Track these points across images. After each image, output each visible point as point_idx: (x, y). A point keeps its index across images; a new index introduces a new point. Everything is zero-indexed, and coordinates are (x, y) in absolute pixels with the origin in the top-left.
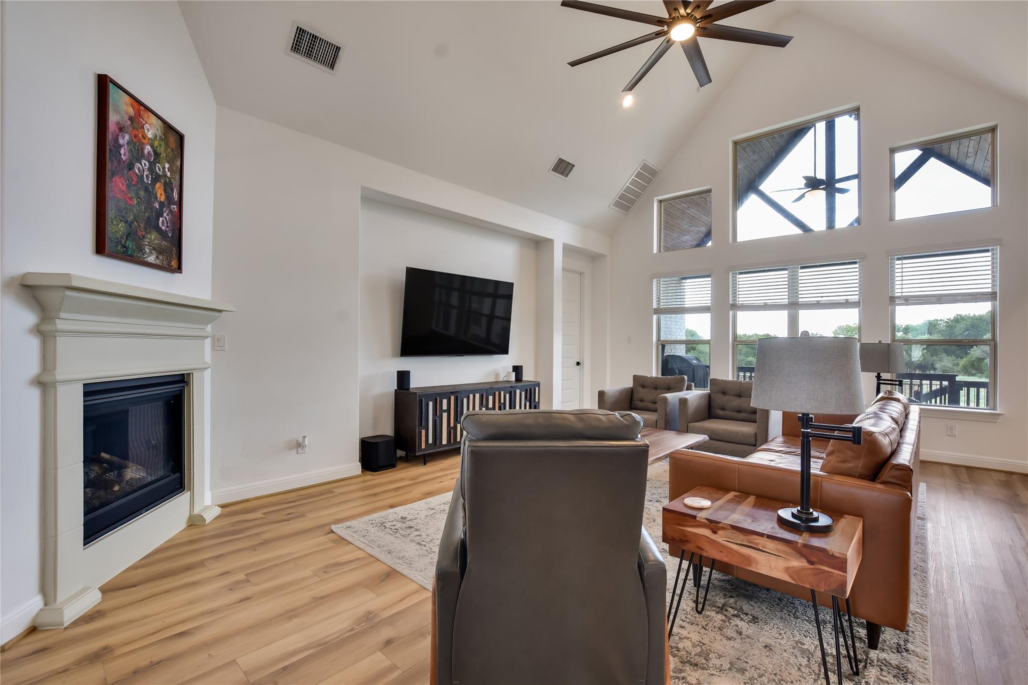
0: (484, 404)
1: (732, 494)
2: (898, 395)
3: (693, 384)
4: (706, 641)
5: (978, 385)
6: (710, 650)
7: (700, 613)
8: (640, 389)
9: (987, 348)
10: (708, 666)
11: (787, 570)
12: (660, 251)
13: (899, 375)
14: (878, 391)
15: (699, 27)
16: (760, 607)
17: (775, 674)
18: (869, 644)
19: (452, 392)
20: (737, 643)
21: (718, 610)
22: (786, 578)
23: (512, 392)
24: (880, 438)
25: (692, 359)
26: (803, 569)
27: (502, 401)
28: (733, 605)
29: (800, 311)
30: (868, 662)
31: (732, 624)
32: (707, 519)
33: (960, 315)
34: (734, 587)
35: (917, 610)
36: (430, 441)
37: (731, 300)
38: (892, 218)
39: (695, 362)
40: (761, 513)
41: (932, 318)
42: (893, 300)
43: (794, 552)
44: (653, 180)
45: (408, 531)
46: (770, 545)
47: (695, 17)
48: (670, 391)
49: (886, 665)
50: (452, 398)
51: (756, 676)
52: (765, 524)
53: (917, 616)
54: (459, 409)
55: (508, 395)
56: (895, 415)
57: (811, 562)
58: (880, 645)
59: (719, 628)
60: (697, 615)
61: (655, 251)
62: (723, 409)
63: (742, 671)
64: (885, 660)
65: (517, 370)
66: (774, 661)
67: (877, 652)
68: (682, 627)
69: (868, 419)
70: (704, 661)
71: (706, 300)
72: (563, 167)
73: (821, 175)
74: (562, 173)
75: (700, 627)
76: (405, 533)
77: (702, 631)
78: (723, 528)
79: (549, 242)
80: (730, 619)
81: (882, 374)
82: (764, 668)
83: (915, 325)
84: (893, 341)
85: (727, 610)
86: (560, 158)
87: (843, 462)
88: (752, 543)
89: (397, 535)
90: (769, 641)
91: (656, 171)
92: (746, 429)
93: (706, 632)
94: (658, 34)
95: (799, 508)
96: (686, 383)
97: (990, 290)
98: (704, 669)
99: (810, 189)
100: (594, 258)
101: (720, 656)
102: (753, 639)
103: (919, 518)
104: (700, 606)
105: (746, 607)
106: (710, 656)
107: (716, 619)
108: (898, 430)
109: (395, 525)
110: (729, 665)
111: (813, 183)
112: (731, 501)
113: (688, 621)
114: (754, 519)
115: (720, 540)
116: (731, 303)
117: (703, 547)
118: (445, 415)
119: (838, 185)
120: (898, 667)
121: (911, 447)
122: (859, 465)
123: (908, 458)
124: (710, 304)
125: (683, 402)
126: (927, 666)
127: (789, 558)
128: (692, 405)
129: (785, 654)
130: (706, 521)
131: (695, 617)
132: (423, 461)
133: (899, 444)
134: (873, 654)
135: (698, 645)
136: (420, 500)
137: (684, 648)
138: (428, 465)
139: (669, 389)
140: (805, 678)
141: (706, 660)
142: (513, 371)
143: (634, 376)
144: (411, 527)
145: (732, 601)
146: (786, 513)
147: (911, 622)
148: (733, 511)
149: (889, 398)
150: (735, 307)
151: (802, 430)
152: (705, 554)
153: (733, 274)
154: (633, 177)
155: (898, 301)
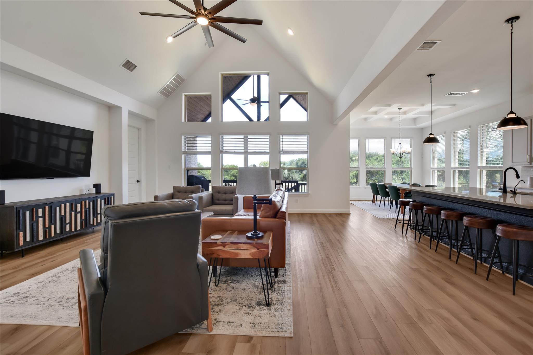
0: (73, 210)
1: (229, 232)
2: (281, 188)
3: (204, 189)
4: (221, 295)
5: (304, 184)
6: (223, 298)
7: (216, 286)
8: (178, 193)
10: (223, 303)
11: (251, 254)
12: (186, 122)
13: (282, 181)
14: (276, 188)
15: (210, 21)
16: (239, 277)
17: (247, 297)
18: (275, 277)
19: (46, 204)
20: (233, 292)
21: (224, 283)
22: (250, 257)
23: (95, 200)
24: (277, 203)
25: (201, 177)
26: (256, 252)
27: (87, 207)
28: (230, 279)
29: (248, 155)
30: (275, 282)
31: (230, 286)
32: (221, 242)
33: (300, 158)
34: (229, 273)
35: (288, 262)
36: (28, 239)
37: (220, 149)
38: (280, 121)
39: (203, 179)
40: (241, 236)
41: (292, 159)
42: (280, 152)
43: (253, 247)
44: (182, 83)
45: (25, 300)
46: (245, 246)
47: (209, 17)
48: (193, 193)
49: (280, 282)
50: (47, 208)
51: (241, 300)
52: (243, 239)
53: (288, 264)
54: (53, 215)
55: (91, 203)
56: (281, 195)
57: (258, 249)
58: (278, 276)
59: (225, 289)
60: (216, 287)
61: (183, 120)
62: (218, 200)
63: (236, 300)
64: (280, 280)
65: (97, 187)
66: (246, 293)
67: (277, 279)
68: (211, 293)
69: (273, 197)
70: (221, 302)
71: (209, 149)
72: (129, 66)
74: (129, 69)
75: (218, 291)
76: (22, 302)
77: (219, 292)
78: (228, 244)
79: (119, 109)
80: (229, 284)
81: (277, 181)
82: (243, 297)
83: (287, 162)
84: (280, 168)
85: (227, 282)
86: (128, 60)
87: (266, 213)
88: (238, 247)
89: (15, 304)
90: (244, 287)
91: (184, 79)
92: (228, 208)
93: (220, 292)
94: (191, 17)
95: (253, 231)
96: (201, 189)
97: (306, 150)
98: (221, 305)
99: (251, 102)
100: (148, 121)
101: (227, 298)
102: (238, 288)
103: (288, 233)
104: (217, 284)
105: (234, 278)
106: (223, 300)
107: (223, 286)
108: (282, 200)
109: (10, 300)
110: (231, 300)
111: (253, 100)
112: (229, 234)
113: (213, 290)
114: (238, 239)
115: (227, 249)
116: (220, 150)
117: (220, 254)
118: (41, 220)
120: (283, 281)
121: (286, 205)
122: (271, 213)
123: (285, 209)
124: (211, 150)
125: (201, 198)
126: (290, 278)
127: (250, 249)
128: (205, 199)
129: (250, 289)
130: (221, 243)
131: (215, 288)
132: (21, 254)
133: (282, 205)
134: (276, 280)
135: (218, 298)
136: (27, 280)
137: (212, 301)
138: (25, 257)
139: (193, 192)
140: (256, 295)
141: (222, 302)
142: (94, 187)
143: (174, 187)
144: (27, 297)
145: (229, 278)
146: (249, 234)
147: (286, 266)
148: (230, 238)
149: (279, 190)
150: (222, 152)
151: (254, 202)
152: (221, 257)
153: (221, 136)
154: (171, 80)
155: (281, 153)
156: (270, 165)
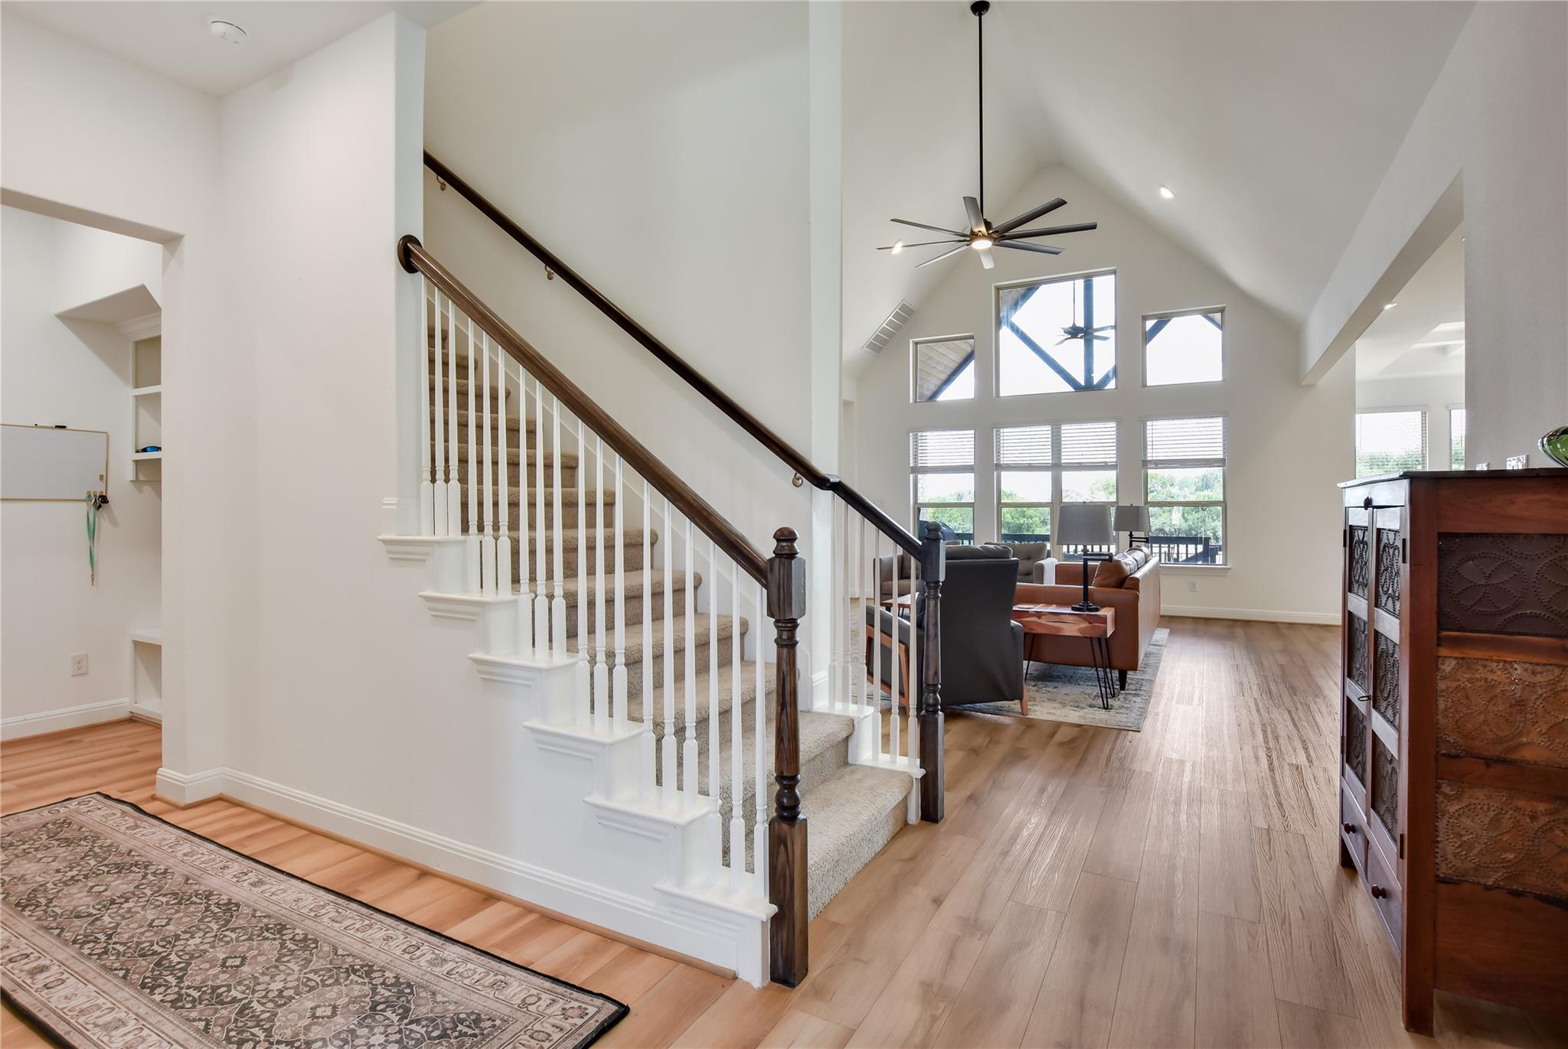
2: (1144, 548)
9: (1220, 508)
10: (1036, 701)
11: (1080, 630)
12: (916, 402)
14: (1130, 547)
16: (1057, 683)
17: (1072, 700)
18: (1120, 684)
20: (1049, 694)
21: (1033, 686)
22: (1079, 634)
24: (1128, 568)
26: (1087, 627)
29: (1063, 473)
30: (1120, 693)
32: (1035, 611)
37: (995, 460)
38: (1144, 385)
40: (1062, 608)
42: (1146, 463)
43: (1083, 621)
44: (910, 321)
46: (1070, 618)
51: (1063, 701)
57: (1090, 623)
58: (1125, 685)
59: (1037, 691)
61: (911, 401)
63: (1055, 700)
64: (1129, 693)
66: (1071, 697)
67: (1124, 691)
71: (969, 460)
73: (1081, 323)
78: (1044, 616)
81: (1133, 533)
82: (1066, 699)
84: (1146, 504)
87: (1104, 579)
88: (1060, 621)
90: (1066, 692)
91: (914, 313)
95: (1083, 602)
97: (1221, 457)
99: (1071, 337)
102: (1057, 693)
107: (1033, 689)
108: (1137, 565)
111: (1074, 332)
112: (1044, 606)
115: (1044, 622)
116: (995, 463)
119: (1095, 334)
120: (1135, 694)
122: (1113, 580)
123: (1142, 577)
124: (973, 464)
127: (1079, 624)
129: (1076, 695)
130: (1034, 613)
133: (1136, 572)
140: (1087, 700)
146: (1076, 606)
148: (1047, 609)
150: (999, 467)
152: (1034, 632)
153: (997, 431)
154: (890, 317)
155: (1149, 466)
156: (1120, 499)
